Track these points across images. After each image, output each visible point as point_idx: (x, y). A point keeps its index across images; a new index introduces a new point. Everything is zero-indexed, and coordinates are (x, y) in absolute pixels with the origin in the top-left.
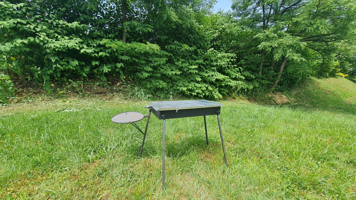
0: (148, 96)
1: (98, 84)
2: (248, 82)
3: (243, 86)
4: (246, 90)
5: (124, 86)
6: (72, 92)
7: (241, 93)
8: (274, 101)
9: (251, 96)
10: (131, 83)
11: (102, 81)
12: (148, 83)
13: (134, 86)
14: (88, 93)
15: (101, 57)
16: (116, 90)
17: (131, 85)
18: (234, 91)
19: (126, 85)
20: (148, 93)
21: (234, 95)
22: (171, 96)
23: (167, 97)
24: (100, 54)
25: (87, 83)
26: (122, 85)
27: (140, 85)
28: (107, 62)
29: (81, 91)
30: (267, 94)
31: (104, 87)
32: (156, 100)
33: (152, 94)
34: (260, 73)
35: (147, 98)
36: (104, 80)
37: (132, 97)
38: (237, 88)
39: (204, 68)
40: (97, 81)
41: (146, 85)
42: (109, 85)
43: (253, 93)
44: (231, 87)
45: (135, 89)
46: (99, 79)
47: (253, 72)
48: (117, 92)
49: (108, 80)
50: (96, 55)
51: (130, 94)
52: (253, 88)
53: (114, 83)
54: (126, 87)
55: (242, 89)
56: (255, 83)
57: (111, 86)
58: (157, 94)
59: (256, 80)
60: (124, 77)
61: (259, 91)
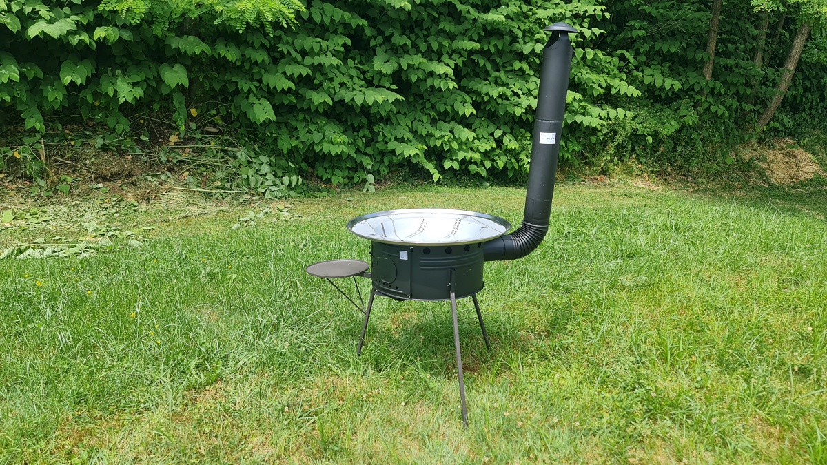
0: (286, 180)
1: (99, 142)
2: (658, 106)
3: (639, 126)
4: (650, 139)
5: (196, 146)
6: (10, 179)
7: (633, 150)
8: (761, 173)
9: (669, 160)
10: (220, 133)
11: (113, 131)
12: (284, 131)
13: (232, 145)
14: (69, 179)
15: (102, 43)
16: (168, 161)
17: (222, 142)
18: (604, 144)
19: (201, 140)
20: (287, 171)
21: (603, 159)
22: (371, 178)
23: (356, 180)
24: (100, 33)
25: (56, 140)
26: (186, 141)
27: (256, 141)
28: (125, 60)
29: (43, 174)
30: (739, 147)
31: (121, 154)
32: (318, 194)
33: (301, 172)
34: (708, 72)
35: (282, 187)
36: (119, 128)
37: (228, 185)
38: (616, 133)
39: (489, 66)
40: (94, 132)
41: (276, 139)
42: (142, 145)
43: (679, 148)
44: (594, 131)
45: (238, 154)
46: (103, 124)
47: (677, 64)
48: (171, 170)
49: (136, 129)
50: (85, 37)
51: (219, 174)
52: (679, 131)
53: (157, 138)
54: (203, 150)
55: (636, 137)
56: (682, 112)
57: (149, 149)
58: (320, 171)
59: (691, 97)
60: (194, 112)
61: (703, 141)
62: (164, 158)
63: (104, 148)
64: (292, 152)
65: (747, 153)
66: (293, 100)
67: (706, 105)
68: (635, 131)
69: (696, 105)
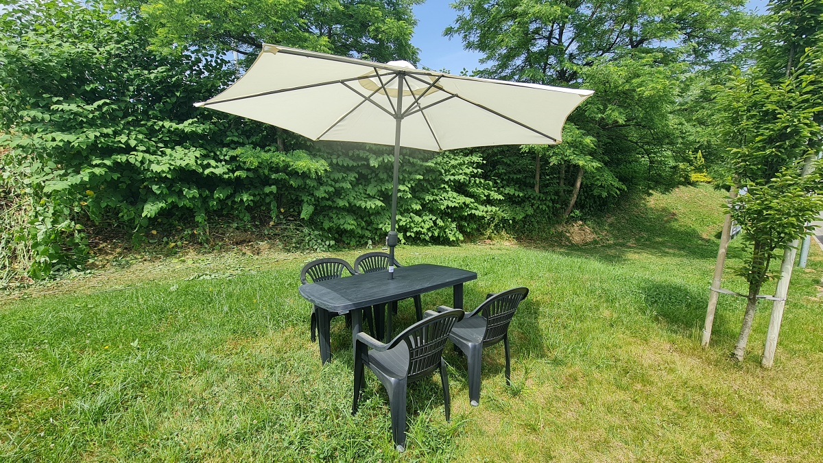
0: (327, 243)
1: (235, 225)
2: (515, 205)
3: (505, 215)
4: (511, 221)
5: (283, 227)
6: (191, 244)
7: (504, 227)
8: (567, 238)
9: (521, 232)
10: (295, 220)
11: (242, 220)
12: (326, 218)
13: (301, 226)
14: (220, 244)
15: (238, 178)
16: (269, 234)
17: (296, 225)
18: (489, 224)
19: (285, 224)
20: (328, 239)
21: (488, 232)
22: (370, 242)
23: (362, 243)
24: (237, 173)
25: (214, 224)
26: (277, 224)
27: (313, 224)
28: (250, 186)
29: (207, 241)
30: (556, 226)
31: (246, 231)
32: (343, 249)
33: (335, 239)
34: (537, 189)
35: (326, 246)
36: (245, 219)
37: (298, 246)
38: (494, 218)
39: (429, 187)
40: (233, 221)
41: (322, 223)
42: (256, 226)
43: (526, 226)
44: (483, 217)
45: (304, 230)
46: (238, 216)
47: (522, 184)
48: (270, 239)
49: (253, 219)
50: (231, 175)
51: (294, 240)
52: (525, 218)
53: (264, 222)
54: (286, 228)
55: (504, 221)
56: (526, 208)
57: (259, 228)
58: (344, 239)
59: (530, 201)
60: (282, 210)
61: (538, 222)
62: (267, 233)
63: (237, 228)
64: (330, 230)
65: (560, 229)
66: (331, 203)
67: (537, 205)
68: (503, 217)
69: (533, 205)
